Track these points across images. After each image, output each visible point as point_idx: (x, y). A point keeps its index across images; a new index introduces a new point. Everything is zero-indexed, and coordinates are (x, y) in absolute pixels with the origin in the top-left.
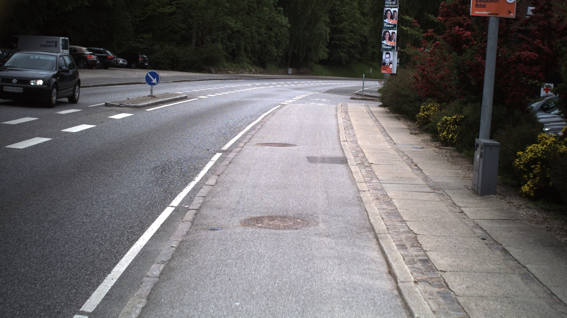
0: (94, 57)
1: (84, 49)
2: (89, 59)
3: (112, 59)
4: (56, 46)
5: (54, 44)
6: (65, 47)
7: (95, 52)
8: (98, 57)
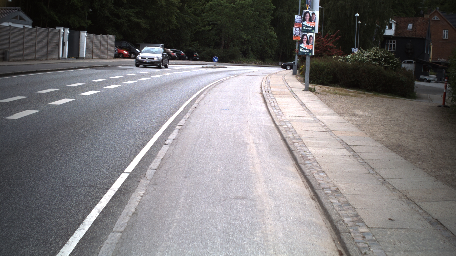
0: (175, 54)
1: (169, 50)
2: (172, 55)
3: (183, 55)
7: (175, 52)
8: (177, 54)
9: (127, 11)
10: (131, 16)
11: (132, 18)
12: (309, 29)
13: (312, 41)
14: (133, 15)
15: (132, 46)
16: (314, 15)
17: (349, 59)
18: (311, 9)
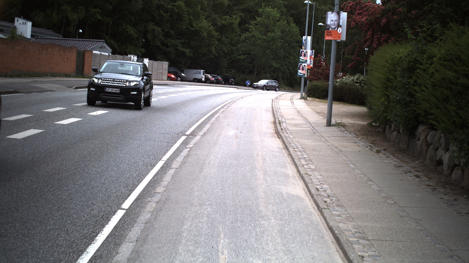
0: (213, 79)
1: (209, 75)
2: (211, 80)
3: (220, 80)
4: (200, 74)
5: (199, 73)
6: (203, 75)
7: (213, 77)
8: (215, 79)
9: (174, 42)
10: (178, 46)
11: (179, 47)
12: (304, 61)
13: (305, 68)
14: (179, 45)
15: (178, 71)
16: (307, 53)
17: (339, 81)
18: (306, 49)
